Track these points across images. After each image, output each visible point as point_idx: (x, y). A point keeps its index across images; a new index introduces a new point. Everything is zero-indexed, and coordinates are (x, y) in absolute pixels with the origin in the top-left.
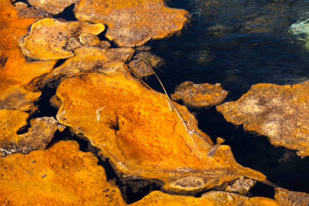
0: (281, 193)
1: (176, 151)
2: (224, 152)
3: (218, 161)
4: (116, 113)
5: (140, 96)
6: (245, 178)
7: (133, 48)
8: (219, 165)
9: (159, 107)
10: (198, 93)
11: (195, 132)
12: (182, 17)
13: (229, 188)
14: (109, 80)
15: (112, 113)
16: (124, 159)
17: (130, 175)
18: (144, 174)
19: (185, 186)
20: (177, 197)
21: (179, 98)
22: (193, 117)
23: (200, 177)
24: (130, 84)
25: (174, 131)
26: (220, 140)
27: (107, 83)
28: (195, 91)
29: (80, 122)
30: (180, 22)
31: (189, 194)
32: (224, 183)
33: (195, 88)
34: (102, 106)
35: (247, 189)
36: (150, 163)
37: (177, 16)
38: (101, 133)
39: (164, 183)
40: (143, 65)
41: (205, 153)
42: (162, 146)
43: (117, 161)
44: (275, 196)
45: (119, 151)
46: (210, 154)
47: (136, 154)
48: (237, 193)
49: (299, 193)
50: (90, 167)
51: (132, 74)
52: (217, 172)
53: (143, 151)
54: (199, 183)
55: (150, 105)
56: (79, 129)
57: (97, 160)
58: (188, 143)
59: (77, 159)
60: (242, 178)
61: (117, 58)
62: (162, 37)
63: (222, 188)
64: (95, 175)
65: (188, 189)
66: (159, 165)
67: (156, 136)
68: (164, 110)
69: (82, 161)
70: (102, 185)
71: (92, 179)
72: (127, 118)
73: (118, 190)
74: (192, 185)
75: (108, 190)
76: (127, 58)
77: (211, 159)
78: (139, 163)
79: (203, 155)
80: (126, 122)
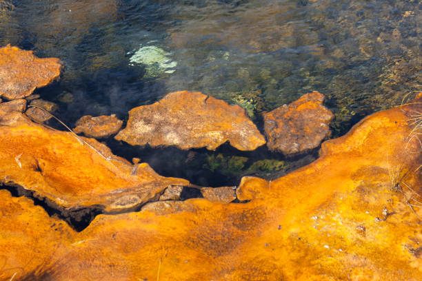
0: (207, 191)
1: (102, 177)
2: (144, 169)
3: (142, 178)
4: (34, 157)
5: (48, 138)
6: (173, 186)
7: (23, 98)
8: (144, 181)
9: (70, 144)
10: (96, 124)
11: (112, 158)
12: (55, 64)
13: (162, 197)
14: (14, 130)
15: (30, 158)
16: (59, 194)
17: (72, 207)
18: (83, 203)
19: (124, 205)
20: (121, 215)
21: (80, 131)
22: (104, 145)
23: (133, 194)
24: (35, 130)
25: (93, 161)
26: (136, 160)
27: (13, 133)
28: (93, 123)
29: (4, 172)
30: (56, 69)
31: (129, 210)
32: (156, 195)
33: (93, 121)
34: (18, 154)
35: (178, 194)
36: (84, 193)
37: (51, 64)
38: (28, 177)
39: (105, 207)
40: (40, 111)
41: (128, 174)
42: (88, 176)
43: (54, 197)
44: (204, 195)
45: (52, 189)
46: (134, 173)
47: (68, 188)
48: (170, 200)
49: (222, 188)
50: (29, 209)
51: (33, 121)
52: (146, 187)
53: (73, 185)
54: (135, 200)
55: (61, 144)
56: (7, 178)
57: (33, 202)
58: (110, 168)
59: (13, 205)
60: (170, 186)
61: (13, 110)
62: (46, 84)
63: (156, 199)
64: (37, 215)
65: (128, 206)
66: (93, 192)
67: (79, 169)
68: (75, 145)
69: (20, 206)
70: (48, 222)
71: (35, 219)
72: (46, 159)
73: (64, 223)
74: (130, 203)
75: (54, 225)
76: (21, 108)
77: (136, 177)
78: (75, 194)
79: (127, 176)
80: (46, 163)
